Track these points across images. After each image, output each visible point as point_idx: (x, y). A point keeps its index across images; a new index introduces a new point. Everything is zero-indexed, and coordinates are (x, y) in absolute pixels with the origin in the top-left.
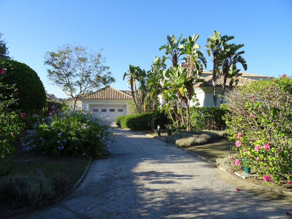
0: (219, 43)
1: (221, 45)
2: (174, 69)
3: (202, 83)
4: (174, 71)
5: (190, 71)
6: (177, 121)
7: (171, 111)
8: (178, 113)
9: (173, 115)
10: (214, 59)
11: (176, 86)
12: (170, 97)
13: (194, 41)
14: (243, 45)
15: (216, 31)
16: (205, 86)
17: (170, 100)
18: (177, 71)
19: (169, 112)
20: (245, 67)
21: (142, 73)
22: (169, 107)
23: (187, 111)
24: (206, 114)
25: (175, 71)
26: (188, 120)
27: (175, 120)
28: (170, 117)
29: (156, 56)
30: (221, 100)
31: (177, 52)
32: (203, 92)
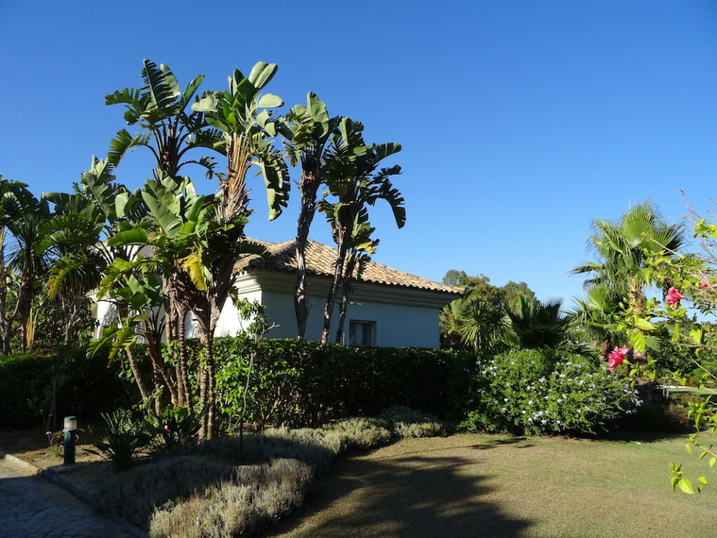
0: (323, 135)
1: (328, 143)
2: (164, 182)
3: (259, 256)
4: (163, 193)
5: (231, 196)
6: (159, 390)
7: (136, 350)
8: (166, 360)
9: (144, 368)
10: (306, 181)
11: (171, 246)
12: (138, 293)
13: (256, 86)
14: (399, 148)
15: (315, 95)
16: (266, 267)
17: (136, 307)
18: (177, 192)
19: (129, 354)
20: (400, 217)
21: (36, 207)
22: (129, 334)
23: (203, 356)
24: (280, 368)
25: (167, 190)
26: (207, 388)
27: (149, 388)
28: (129, 375)
29: (96, 159)
30: (327, 317)
31: (181, 130)
32: (257, 287)
